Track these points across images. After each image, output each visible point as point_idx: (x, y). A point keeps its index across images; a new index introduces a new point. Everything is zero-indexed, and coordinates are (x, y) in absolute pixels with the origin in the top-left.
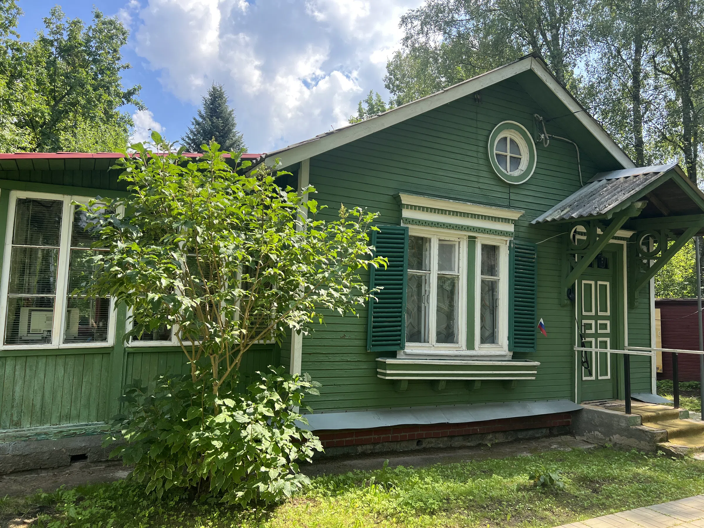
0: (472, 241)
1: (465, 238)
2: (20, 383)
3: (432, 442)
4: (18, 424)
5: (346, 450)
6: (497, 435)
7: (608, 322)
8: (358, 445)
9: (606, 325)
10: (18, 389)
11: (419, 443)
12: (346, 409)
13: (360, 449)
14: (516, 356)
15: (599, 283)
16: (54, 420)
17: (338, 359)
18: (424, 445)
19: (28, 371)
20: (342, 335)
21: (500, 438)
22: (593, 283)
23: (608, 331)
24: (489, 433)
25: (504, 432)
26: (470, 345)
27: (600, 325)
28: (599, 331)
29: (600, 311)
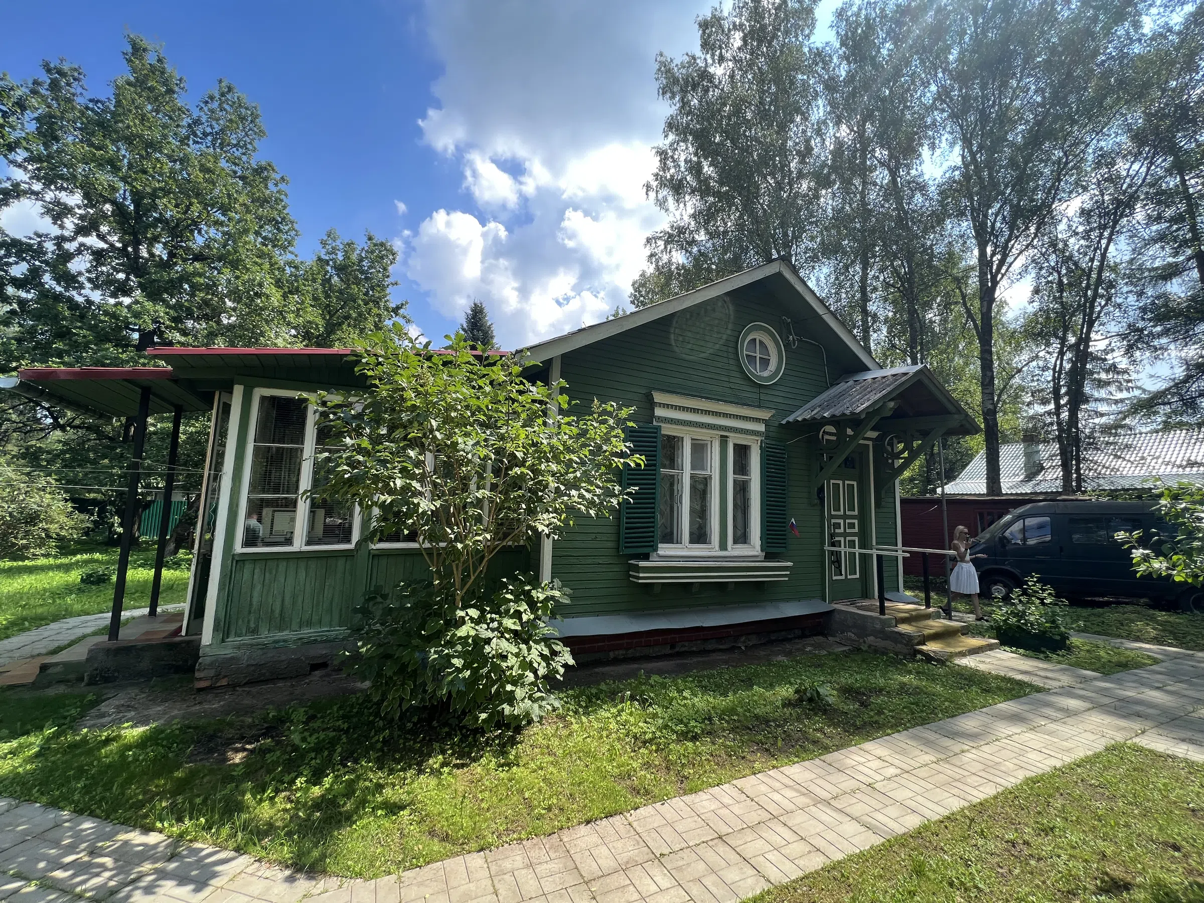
0: (724, 440)
1: (717, 437)
2: (258, 588)
3: (685, 646)
4: (255, 631)
5: (598, 656)
6: (750, 637)
7: (856, 522)
9: (854, 524)
10: (256, 594)
11: (673, 647)
12: (597, 613)
13: (612, 655)
14: (769, 557)
15: (847, 482)
16: (295, 626)
17: (589, 561)
18: (677, 649)
19: (267, 575)
20: (593, 536)
21: (754, 640)
22: (841, 482)
23: (856, 530)
24: (742, 636)
26: (723, 546)
27: (848, 524)
28: (847, 530)
29: (848, 510)
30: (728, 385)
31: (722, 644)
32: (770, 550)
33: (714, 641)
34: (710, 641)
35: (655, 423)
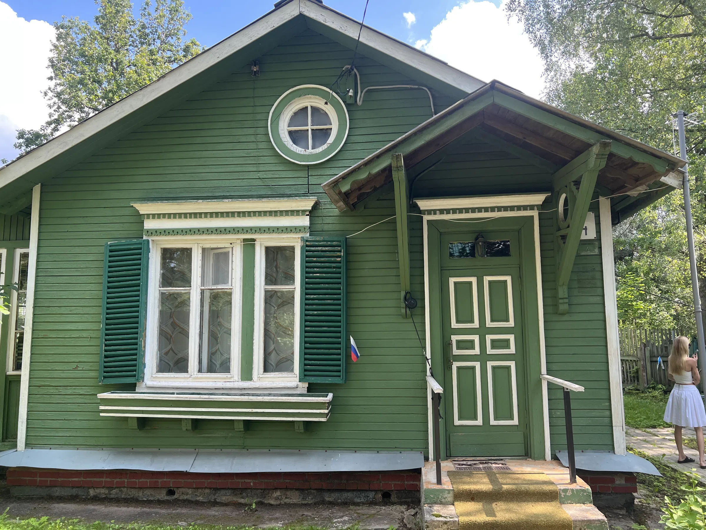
0: (250, 245)
1: (239, 241)
3: (187, 494)
5: (74, 491)
6: (288, 493)
7: (511, 338)
8: (89, 488)
9: (508, 341)
11: (171, 492)
12: (77, 446)
13: (92, 492)
14: (312, 389)
15: (487, 279)
17: (69, 392)
18: (177, 496)
20: (74, 365)
22: (474, 280)
23: (512, 350)
24: (276, 489)
25: (301, 490)
26: (246, 374)
27: (493, 341)
28: (490, 351)
29: (492, 320)
30: (256, 175)
31: (242, 498)
32: (313, 380)
33: (229, 492)
34: (223, 492)
35: (145, 238)
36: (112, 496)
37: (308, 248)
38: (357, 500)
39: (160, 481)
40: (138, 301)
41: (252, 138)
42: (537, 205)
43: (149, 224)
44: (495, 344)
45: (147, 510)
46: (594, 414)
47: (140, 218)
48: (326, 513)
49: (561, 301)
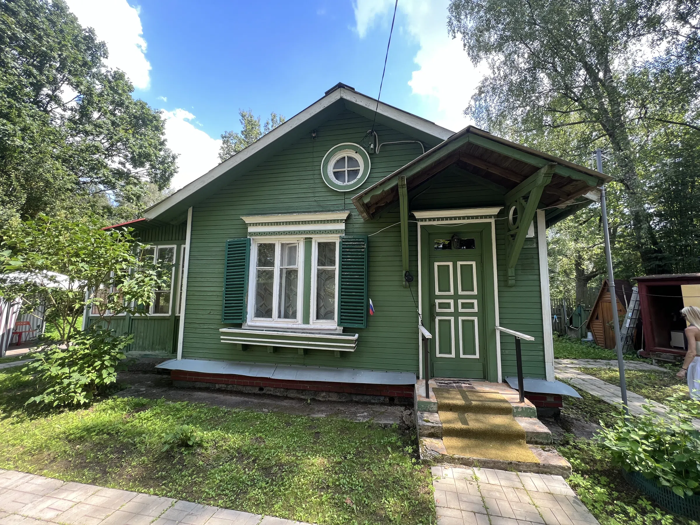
0: (308, 242)
3: (271, 391)
7: (475, 302)
8: (215, 384)
11: (261, 389)
12: (210, 359)
14: (346, 331)
17: (206, 327)
18: (264, 392)
20: (209, 312)
22: (450, 264)
23: (476, 310)
25: (338, 393)
26: (306, 320)
27: (463, 304)
28: (460, 310)
29: (462, 290)
30: (314, 199)
31: (303, 395)
32: (346, 325)
33: (295, 391)
34: (291, 391)
35: (248, 237)
36: (228, 389)
37: (344, 243)
38: (373, 401)
39: (255, 382)
40: (244, 275)
41: (311, 177)
42: (494, 215)
43: (251, 229)
44: (464, 306)
45: (246, 399)
46: (531, 353)
47: (246, 226)
48: (353, 409)
49: (510, 278)
